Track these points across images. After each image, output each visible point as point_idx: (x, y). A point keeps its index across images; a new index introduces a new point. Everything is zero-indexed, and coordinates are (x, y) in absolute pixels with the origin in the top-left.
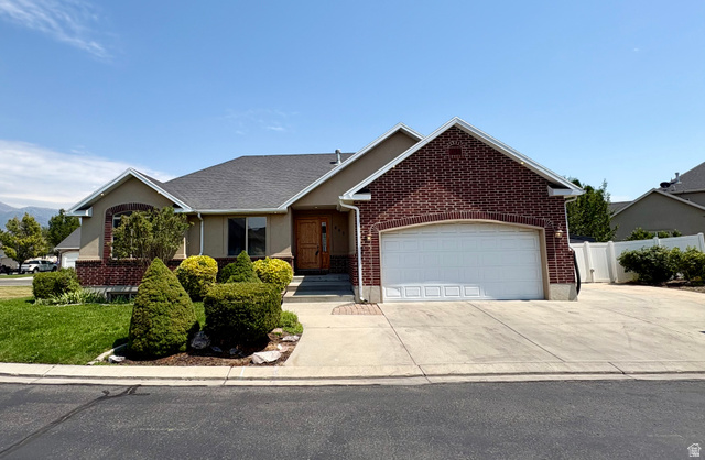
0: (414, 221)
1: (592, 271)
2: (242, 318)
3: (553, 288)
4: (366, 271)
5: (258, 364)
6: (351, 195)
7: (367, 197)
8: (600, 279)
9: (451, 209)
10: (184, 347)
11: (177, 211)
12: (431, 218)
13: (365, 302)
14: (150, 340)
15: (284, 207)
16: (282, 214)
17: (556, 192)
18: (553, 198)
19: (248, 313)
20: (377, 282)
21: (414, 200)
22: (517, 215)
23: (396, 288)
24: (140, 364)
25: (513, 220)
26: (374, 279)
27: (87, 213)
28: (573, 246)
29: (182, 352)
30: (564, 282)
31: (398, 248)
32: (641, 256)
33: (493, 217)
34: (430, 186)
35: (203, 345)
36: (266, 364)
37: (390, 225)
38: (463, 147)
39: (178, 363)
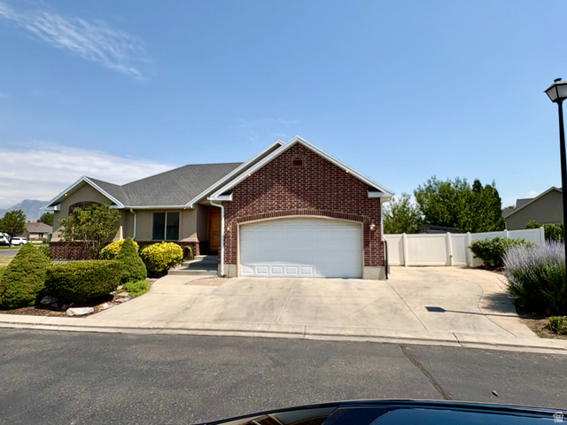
0: (264, 217)
1: (451, 256)
2: (64, 284)
3: (367, 270)
4: (227, 253)
5: (69, 316)
6: (216, 196)
7: (230, 198)
8: (458, 263)
9: (291, 207)
10: (33, 302)
11: (111, 207)
12: (277, 215)
13: (224, 276)
14: (6, 297)
15: (190, 204)
16: (189, 210)
17: (371, 195)
18: (371, 199)
19: (68, 281)
20: (234, 262)
21: (265, 201)
22: (342, 212)
23: (251, 267)
24: (10, 313)
25: (339, 216)
26: (232, 260)
27: (55, 208)
28: (384, 237)
29: (30, 306)
30: (376, 265)
31: (253, 237)
32: (483, 245)
33: (324, 214)
34: (278, 189)
35: (48, 302)
36: (75, 316)
37: (245, 220)
38: (304, 159)
39: (27, 313)
